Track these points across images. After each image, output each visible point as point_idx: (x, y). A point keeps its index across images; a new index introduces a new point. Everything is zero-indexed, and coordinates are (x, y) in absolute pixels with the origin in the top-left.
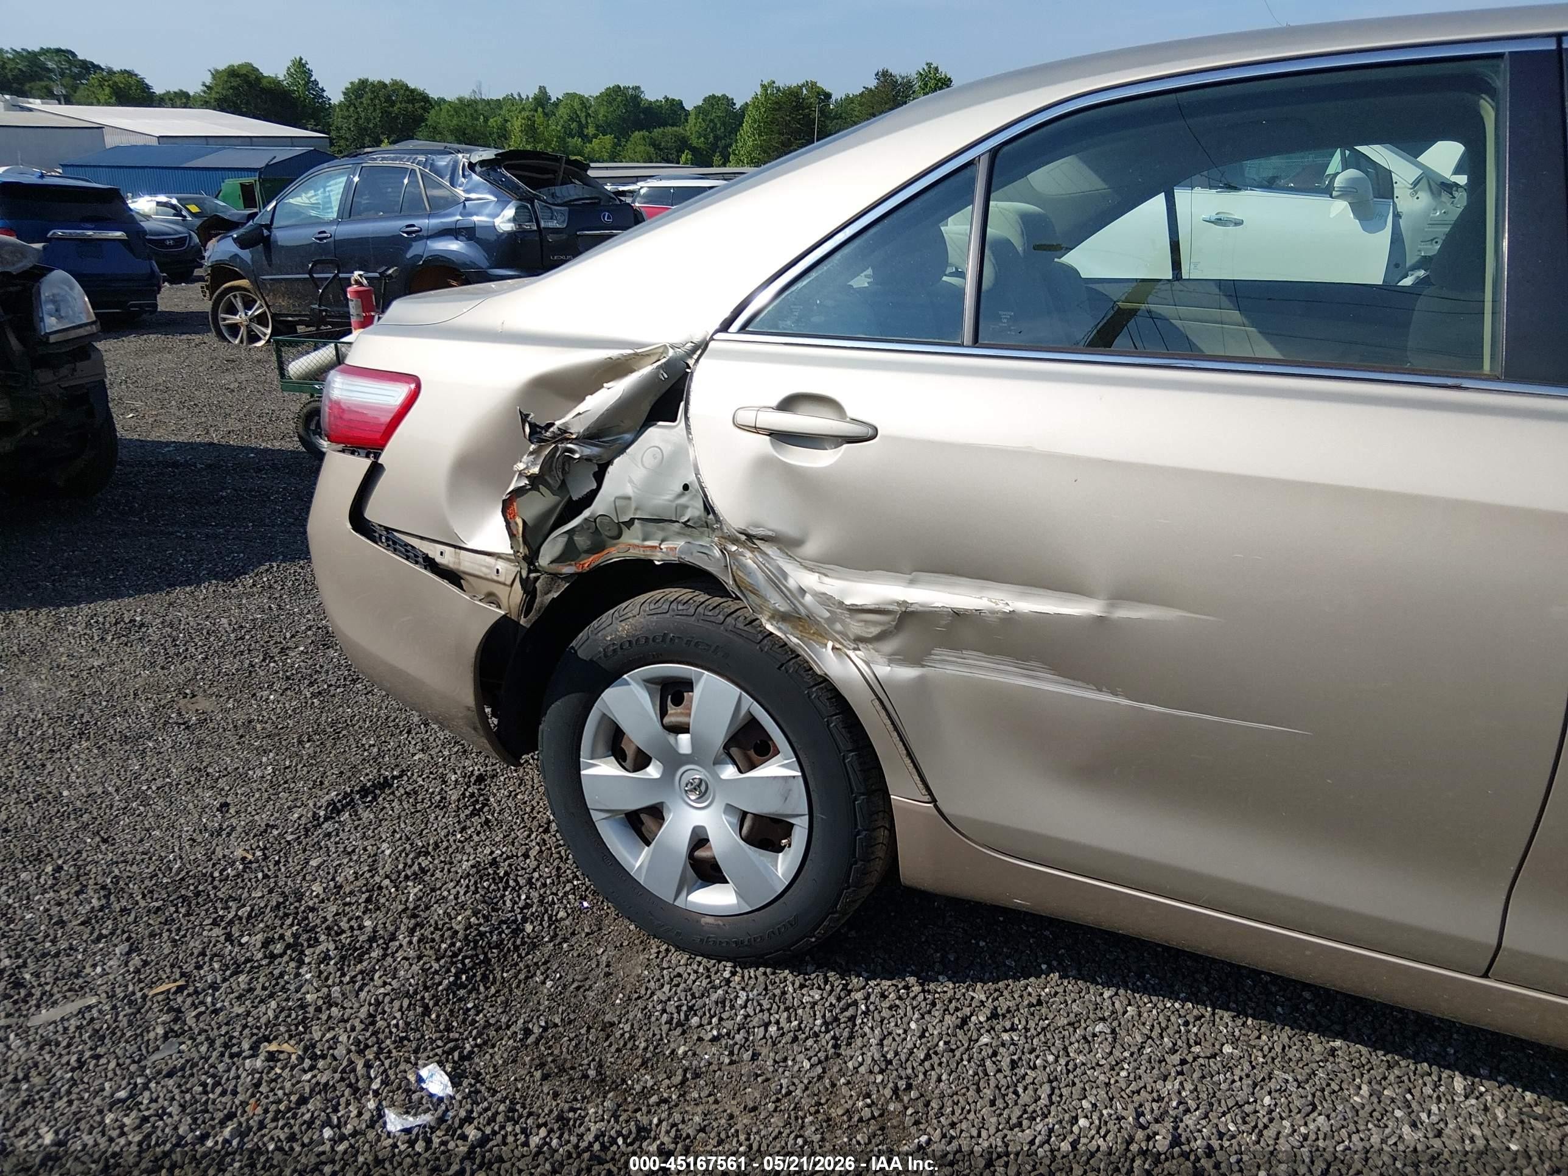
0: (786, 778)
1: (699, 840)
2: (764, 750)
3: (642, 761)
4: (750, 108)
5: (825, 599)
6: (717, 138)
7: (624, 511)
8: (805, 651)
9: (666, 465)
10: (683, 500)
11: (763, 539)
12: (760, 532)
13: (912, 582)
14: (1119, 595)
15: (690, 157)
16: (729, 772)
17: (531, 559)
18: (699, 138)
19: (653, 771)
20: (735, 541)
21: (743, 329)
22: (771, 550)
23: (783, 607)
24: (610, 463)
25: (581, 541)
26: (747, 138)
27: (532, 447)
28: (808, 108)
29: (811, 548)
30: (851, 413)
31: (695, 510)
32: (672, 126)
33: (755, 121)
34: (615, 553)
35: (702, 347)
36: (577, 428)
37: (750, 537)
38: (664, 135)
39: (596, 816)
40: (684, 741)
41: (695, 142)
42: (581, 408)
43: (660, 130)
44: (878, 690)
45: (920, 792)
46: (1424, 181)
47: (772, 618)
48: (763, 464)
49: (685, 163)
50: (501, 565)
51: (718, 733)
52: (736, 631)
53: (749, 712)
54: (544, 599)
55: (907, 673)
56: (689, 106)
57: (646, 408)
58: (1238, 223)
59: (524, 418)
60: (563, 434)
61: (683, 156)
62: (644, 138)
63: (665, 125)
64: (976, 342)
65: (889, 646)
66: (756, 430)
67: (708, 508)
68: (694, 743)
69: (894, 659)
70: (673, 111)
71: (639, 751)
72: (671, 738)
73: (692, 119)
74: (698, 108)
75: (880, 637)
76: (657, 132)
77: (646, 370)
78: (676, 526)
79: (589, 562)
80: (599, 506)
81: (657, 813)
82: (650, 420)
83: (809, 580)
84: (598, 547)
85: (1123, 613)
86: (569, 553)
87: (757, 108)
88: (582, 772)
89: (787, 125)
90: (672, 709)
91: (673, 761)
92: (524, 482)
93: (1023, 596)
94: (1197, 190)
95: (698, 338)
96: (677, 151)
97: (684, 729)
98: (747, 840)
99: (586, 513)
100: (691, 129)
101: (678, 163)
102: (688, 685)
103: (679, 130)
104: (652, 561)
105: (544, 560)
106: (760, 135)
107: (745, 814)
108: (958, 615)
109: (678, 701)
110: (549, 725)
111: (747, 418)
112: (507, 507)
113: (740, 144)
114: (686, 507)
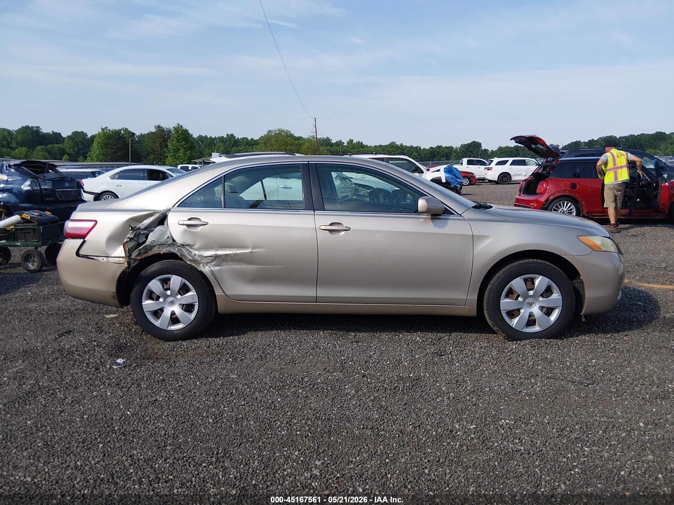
0: (193, 295)
1: (173, 313)
2: (188, 290)
3: (158, 298)
4: (96, 138)
5: (200, 256)
6: (79, 149)
7: (154, 243)
8: (196, 266)
9: (163, 233)
10: (168, 240)
11: (186, 245)
12: (185, 244)
13: (217, 250)
14: (253, 248)
15: (67, 157)
16: (179, 296)
17: (129, 256)
18: (70, 149)
19: (161, 300)
20: (180, 246)
21: (178, 207)
22: (187, 247)
23: (191, 258)
24: (149, 234)
25: (142, 251)
26: (95, 149)
27: (131, 232)
28: (125, 139)
29: (196, 246)
30: (202, 220)
31: (171, 241)
32: (57, 144)
33: (99, 143)
34: (150, 254)
35: (169, 210)
36: (142, 227)
37: (183, 245)
38: (53, 147)
39: (146, 313)
40: (169, 292)
41: (68, 151)
42: (143, 223)
43: (51, 146)
44: (212, 273)
45: (221, 291)
46: (338, 177)
47: (189, 261)
48: (185, 231)
49: (65, 160)
50: (121, 259)
51: (177, 288)
52: (180, 266)
53: (184, 283)
54: (133, 265)
55: (218, 268)
56: (64, 135)
57: (157, 223)
58: (291, 188)
59: (130, 226)
60: (139, 228)
61: (64, 157)
62: (43, 149)
63: (53, 143)
64: (225, 208)
65: (213, 263)
66: (183, 225)
67: (174, 240)
68: (171, 292)
69: (214, 266)
70: (56, 137)
71: (158, 296)
72: (165, 292)
73: (66, 141)
74: (69, 137)
75: (212, 261)
76: (49, 146)
77: (157, 215)
78: (166, 245)
79: (144, 256)
80: (148, 243)
81: (162, 310)
82: (158, 225)
83: (197, 253)
84: (146, 252)
85: (254, 251)
86: (139, 254)
87: (100, 138)
88: (143, 303)
89: (115, 145)
90: (165, 286)
91: (166, 297)
92: (128, 240)
93: (238, 250)
94: (278, 178)
95: (168, 208)
96: (60, 155)
97: (169, 289)
98: (184, 311)
99: (144, 245)
100: (66, 145)
101: (62, 160)
102: (169, 279)
103: (61, 145)
104: (160, 253)
105: (133, 256)
106: (102, 149)
107: (183, 305)
108: (226, 255)
109: (166, 283)
110: (133, 295)
111: (182, 223)
112: (124, 245)
113: (92, 153)
114: (168, 241)
